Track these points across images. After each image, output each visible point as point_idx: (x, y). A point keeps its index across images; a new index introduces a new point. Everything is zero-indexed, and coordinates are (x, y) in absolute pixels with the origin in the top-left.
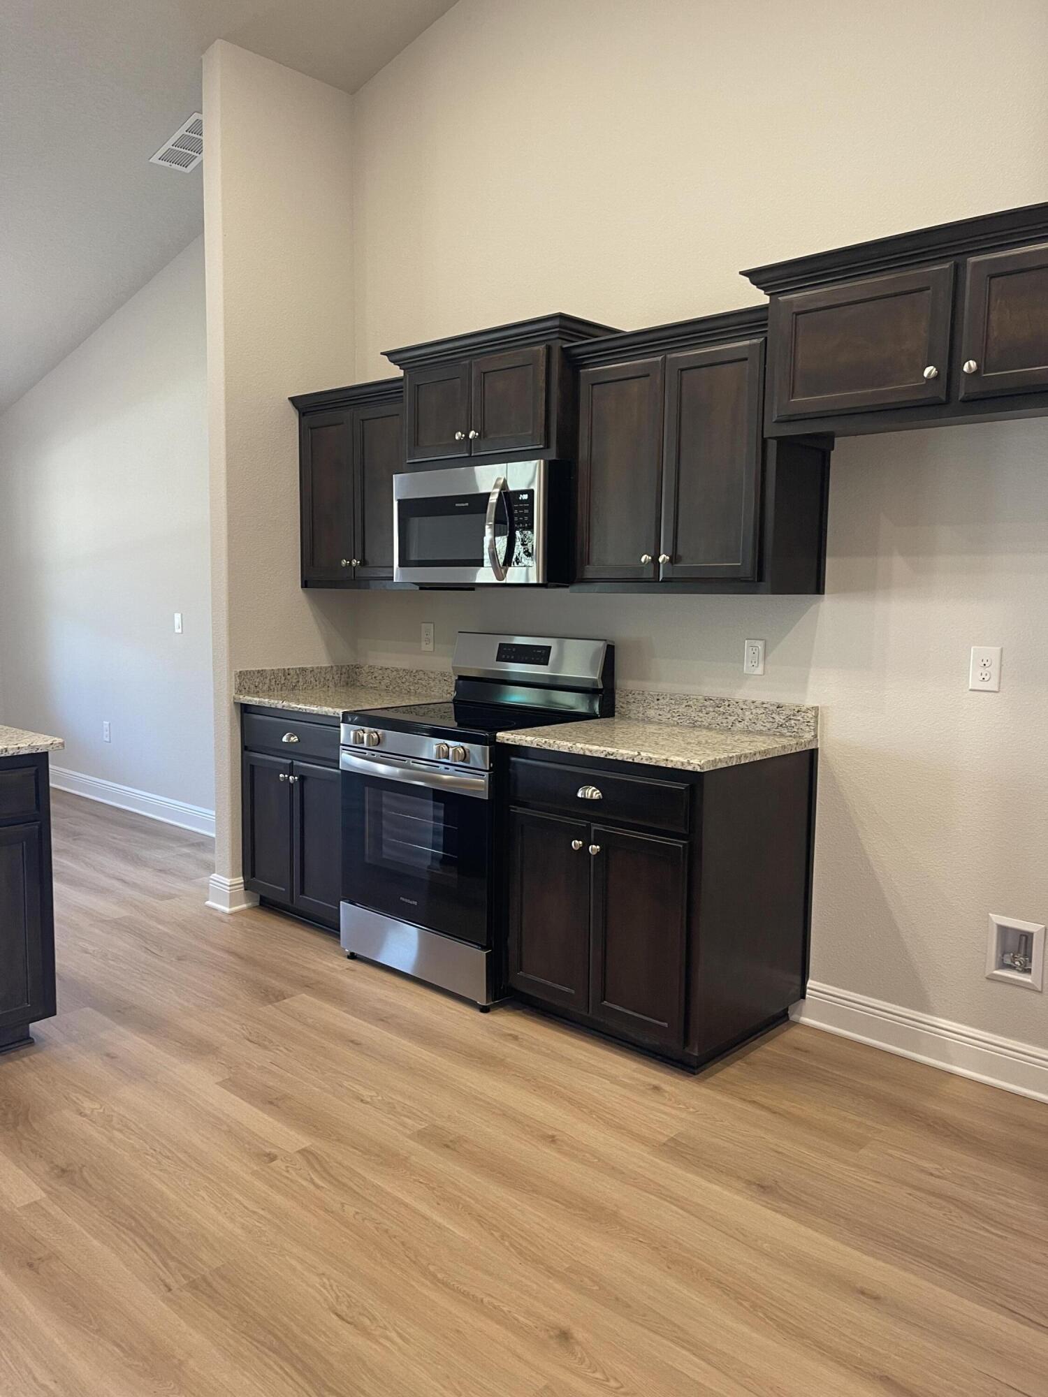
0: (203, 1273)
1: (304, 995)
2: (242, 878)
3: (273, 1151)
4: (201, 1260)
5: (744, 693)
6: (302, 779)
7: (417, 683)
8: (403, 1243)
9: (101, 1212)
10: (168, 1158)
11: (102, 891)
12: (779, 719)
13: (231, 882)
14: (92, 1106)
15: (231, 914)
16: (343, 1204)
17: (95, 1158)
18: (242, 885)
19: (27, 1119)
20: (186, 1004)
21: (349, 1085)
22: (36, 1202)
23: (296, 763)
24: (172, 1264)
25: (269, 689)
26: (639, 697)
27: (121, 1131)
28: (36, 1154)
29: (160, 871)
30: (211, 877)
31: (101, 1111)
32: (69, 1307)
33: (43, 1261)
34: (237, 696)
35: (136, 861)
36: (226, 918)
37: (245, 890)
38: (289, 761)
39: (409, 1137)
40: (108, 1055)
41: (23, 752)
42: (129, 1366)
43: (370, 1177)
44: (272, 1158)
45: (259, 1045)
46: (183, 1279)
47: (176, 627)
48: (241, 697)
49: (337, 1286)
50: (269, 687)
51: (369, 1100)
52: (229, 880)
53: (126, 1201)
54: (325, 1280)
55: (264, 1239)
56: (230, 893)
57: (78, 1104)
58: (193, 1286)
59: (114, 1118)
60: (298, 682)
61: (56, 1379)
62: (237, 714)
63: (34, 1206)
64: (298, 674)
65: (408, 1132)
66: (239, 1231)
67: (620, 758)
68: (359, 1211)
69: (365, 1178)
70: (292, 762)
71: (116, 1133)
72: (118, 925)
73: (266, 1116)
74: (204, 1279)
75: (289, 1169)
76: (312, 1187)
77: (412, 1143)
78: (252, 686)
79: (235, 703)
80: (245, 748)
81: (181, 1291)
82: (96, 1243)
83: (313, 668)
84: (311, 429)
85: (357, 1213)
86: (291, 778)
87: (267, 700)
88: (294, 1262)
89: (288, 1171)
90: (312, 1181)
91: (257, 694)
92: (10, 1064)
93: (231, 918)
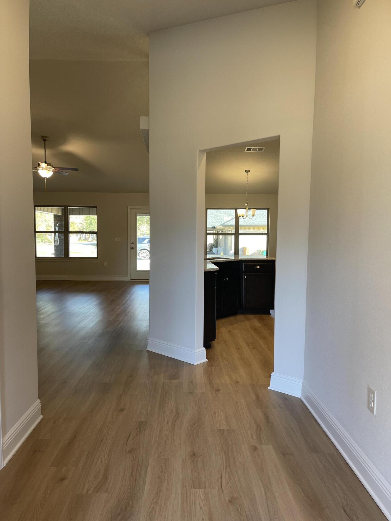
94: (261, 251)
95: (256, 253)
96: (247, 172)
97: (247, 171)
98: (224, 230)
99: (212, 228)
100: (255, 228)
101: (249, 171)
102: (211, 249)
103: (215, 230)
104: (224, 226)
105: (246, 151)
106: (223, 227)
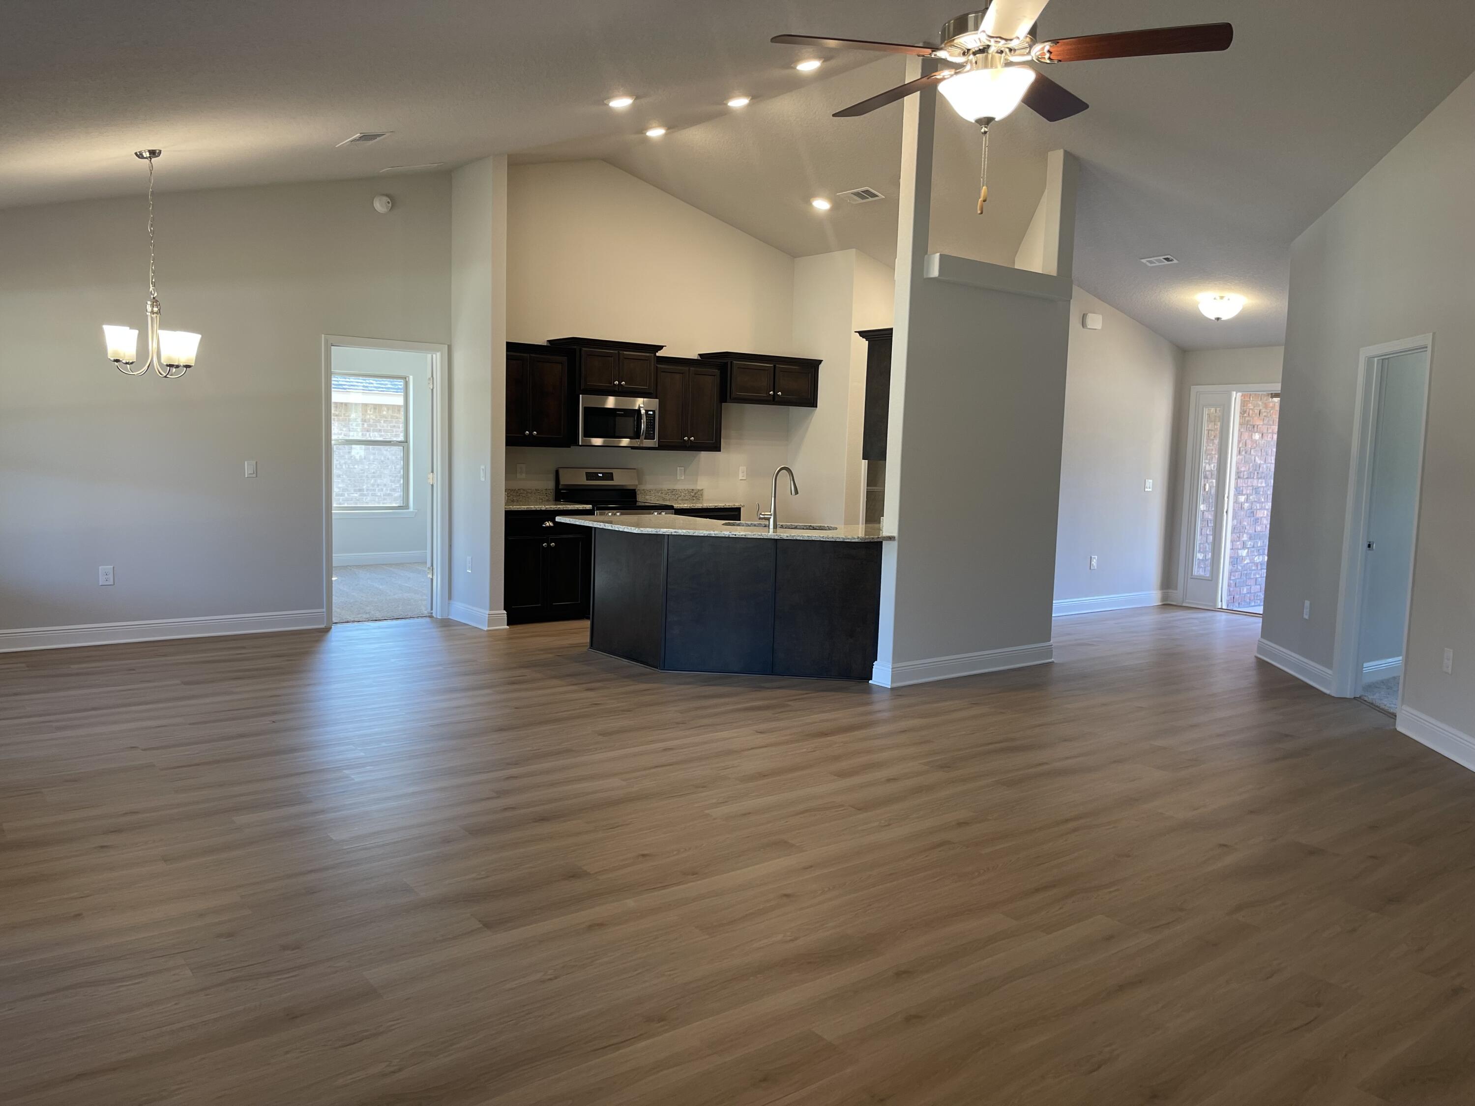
5: (679, 487)
7: (519, 496)
12: (693, 494)
26: (642, 492)
67: (719, 507)
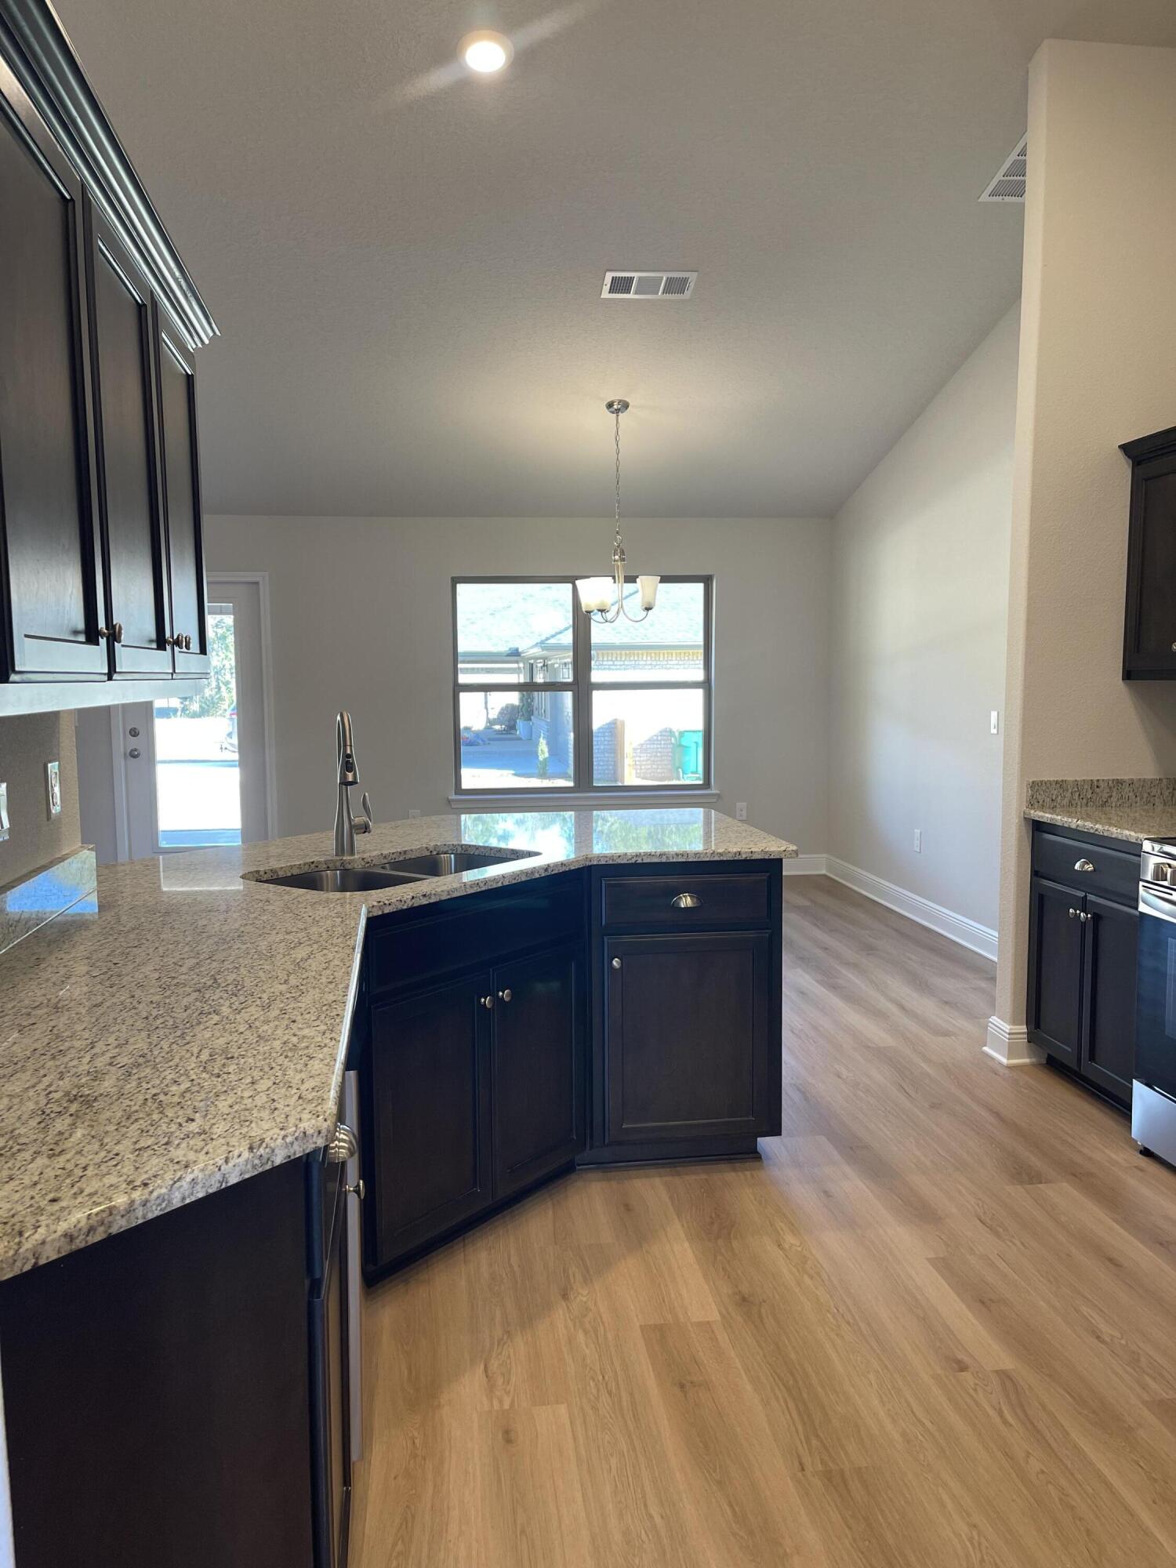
0: (843, 1467)
1: (1065, 1184)
2: (1025, 1026)
3: (967, 1359)
4: (846, 1453)
6: (1097, 918)
8: (1088, 1531)
9: (765, 1356)
10: (848, 1323)
11: (877, 1014)
13: (1011, 1029)
14: (793, 1242)
15: (1009, 1068)
16: (1028, 1454)
17: (777, 1297)
18: (1026, 1036)
19: (729, 1234)
20: (923, 1158)
21: (1088, 1313)
22: (708, 1322)
23: (1091, 897)
24: (814, 1442)
25: (1070, 804)
27: (812, 1278)
28: (725, 1274)
29: (946, 1003)
30: (990, 1020)
31: (800, 1249)
32: (701, 1445)
33: (695, 1386)
34: (1027, 811)
35: (921, 985)
36: (1002, 1071)
37: (1029, 1042)
38: (1082, 894)
39: (1144, 1403)
40: (825, 1192)
41: (756, 857)
42: (734, 1534)
43: (1075, 1435)
44: (962, 1367)
45: (991, 1229)
46: (820, 1465)
47: (992, 727)
48: (1032, 812)
49: (987, 1547)
50: (1070, 802)
51: (1107, 1339)
52: (1008, 1027)
53: (793, 1356)
54: (975, 1533)
55: (922, 1457)
56: (1009, 1043)
57: (780, 1234)
58: (828, 1476)
59: (809, 1262)
60: (1111, 796)
61: (664, 1515)
62: (1028, 832)
63: (706, 1326)
64: (1110, 788)
65: (1146, 1397)
66: (896, 1436)
68: (1045, 1470)
69: (1068, 1434)
70: (1086, 896)
71: (806, 1279)
72: (881, 1055)
73: (970, 1316)
74: (842, 1472)
75: (978, 1388)
76: (997, 1420)
77: (1146, 1413)
78: (1048, 800)
79: (1025, 818)
80: (1035, 873)
81: (814, 1476)
82: (749, 1387)
83: (1132, 779)
84: (1146, 480)
85: (1043, 1472)
86: (1082, 914)
87: (1059, 817)
88: (946, 1498)
89: (975, 1390)
90: (1001, 1413)
91: (1053, 809)
92: (733, 1174)
93: (1007, 1072)
94: (674, 732)
95: (657, 740)
96: (618, 411)
97: (617, 407)
98: (549, 663)
99: (508, 655)
100: (653, 655)
101: (626, 406)
102: (512, 723)
103: (521, 661)
104: (547, 650)
105: (605, 294)
106: (543, 650)
